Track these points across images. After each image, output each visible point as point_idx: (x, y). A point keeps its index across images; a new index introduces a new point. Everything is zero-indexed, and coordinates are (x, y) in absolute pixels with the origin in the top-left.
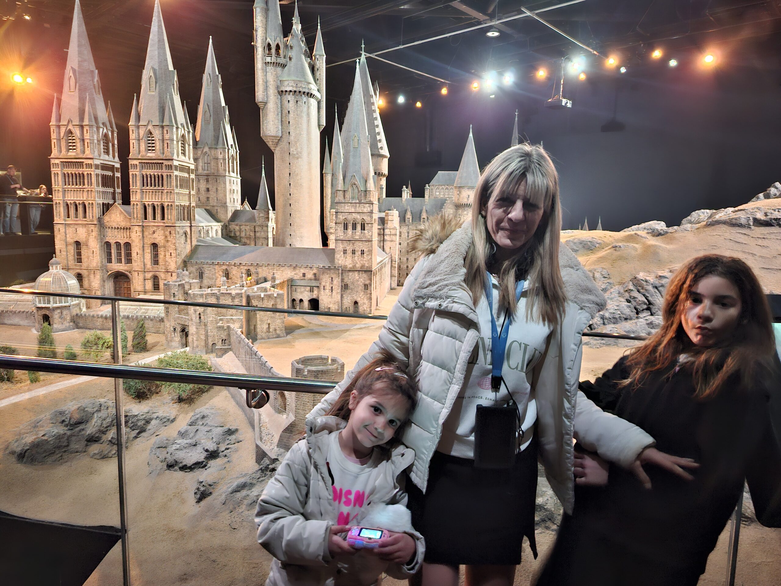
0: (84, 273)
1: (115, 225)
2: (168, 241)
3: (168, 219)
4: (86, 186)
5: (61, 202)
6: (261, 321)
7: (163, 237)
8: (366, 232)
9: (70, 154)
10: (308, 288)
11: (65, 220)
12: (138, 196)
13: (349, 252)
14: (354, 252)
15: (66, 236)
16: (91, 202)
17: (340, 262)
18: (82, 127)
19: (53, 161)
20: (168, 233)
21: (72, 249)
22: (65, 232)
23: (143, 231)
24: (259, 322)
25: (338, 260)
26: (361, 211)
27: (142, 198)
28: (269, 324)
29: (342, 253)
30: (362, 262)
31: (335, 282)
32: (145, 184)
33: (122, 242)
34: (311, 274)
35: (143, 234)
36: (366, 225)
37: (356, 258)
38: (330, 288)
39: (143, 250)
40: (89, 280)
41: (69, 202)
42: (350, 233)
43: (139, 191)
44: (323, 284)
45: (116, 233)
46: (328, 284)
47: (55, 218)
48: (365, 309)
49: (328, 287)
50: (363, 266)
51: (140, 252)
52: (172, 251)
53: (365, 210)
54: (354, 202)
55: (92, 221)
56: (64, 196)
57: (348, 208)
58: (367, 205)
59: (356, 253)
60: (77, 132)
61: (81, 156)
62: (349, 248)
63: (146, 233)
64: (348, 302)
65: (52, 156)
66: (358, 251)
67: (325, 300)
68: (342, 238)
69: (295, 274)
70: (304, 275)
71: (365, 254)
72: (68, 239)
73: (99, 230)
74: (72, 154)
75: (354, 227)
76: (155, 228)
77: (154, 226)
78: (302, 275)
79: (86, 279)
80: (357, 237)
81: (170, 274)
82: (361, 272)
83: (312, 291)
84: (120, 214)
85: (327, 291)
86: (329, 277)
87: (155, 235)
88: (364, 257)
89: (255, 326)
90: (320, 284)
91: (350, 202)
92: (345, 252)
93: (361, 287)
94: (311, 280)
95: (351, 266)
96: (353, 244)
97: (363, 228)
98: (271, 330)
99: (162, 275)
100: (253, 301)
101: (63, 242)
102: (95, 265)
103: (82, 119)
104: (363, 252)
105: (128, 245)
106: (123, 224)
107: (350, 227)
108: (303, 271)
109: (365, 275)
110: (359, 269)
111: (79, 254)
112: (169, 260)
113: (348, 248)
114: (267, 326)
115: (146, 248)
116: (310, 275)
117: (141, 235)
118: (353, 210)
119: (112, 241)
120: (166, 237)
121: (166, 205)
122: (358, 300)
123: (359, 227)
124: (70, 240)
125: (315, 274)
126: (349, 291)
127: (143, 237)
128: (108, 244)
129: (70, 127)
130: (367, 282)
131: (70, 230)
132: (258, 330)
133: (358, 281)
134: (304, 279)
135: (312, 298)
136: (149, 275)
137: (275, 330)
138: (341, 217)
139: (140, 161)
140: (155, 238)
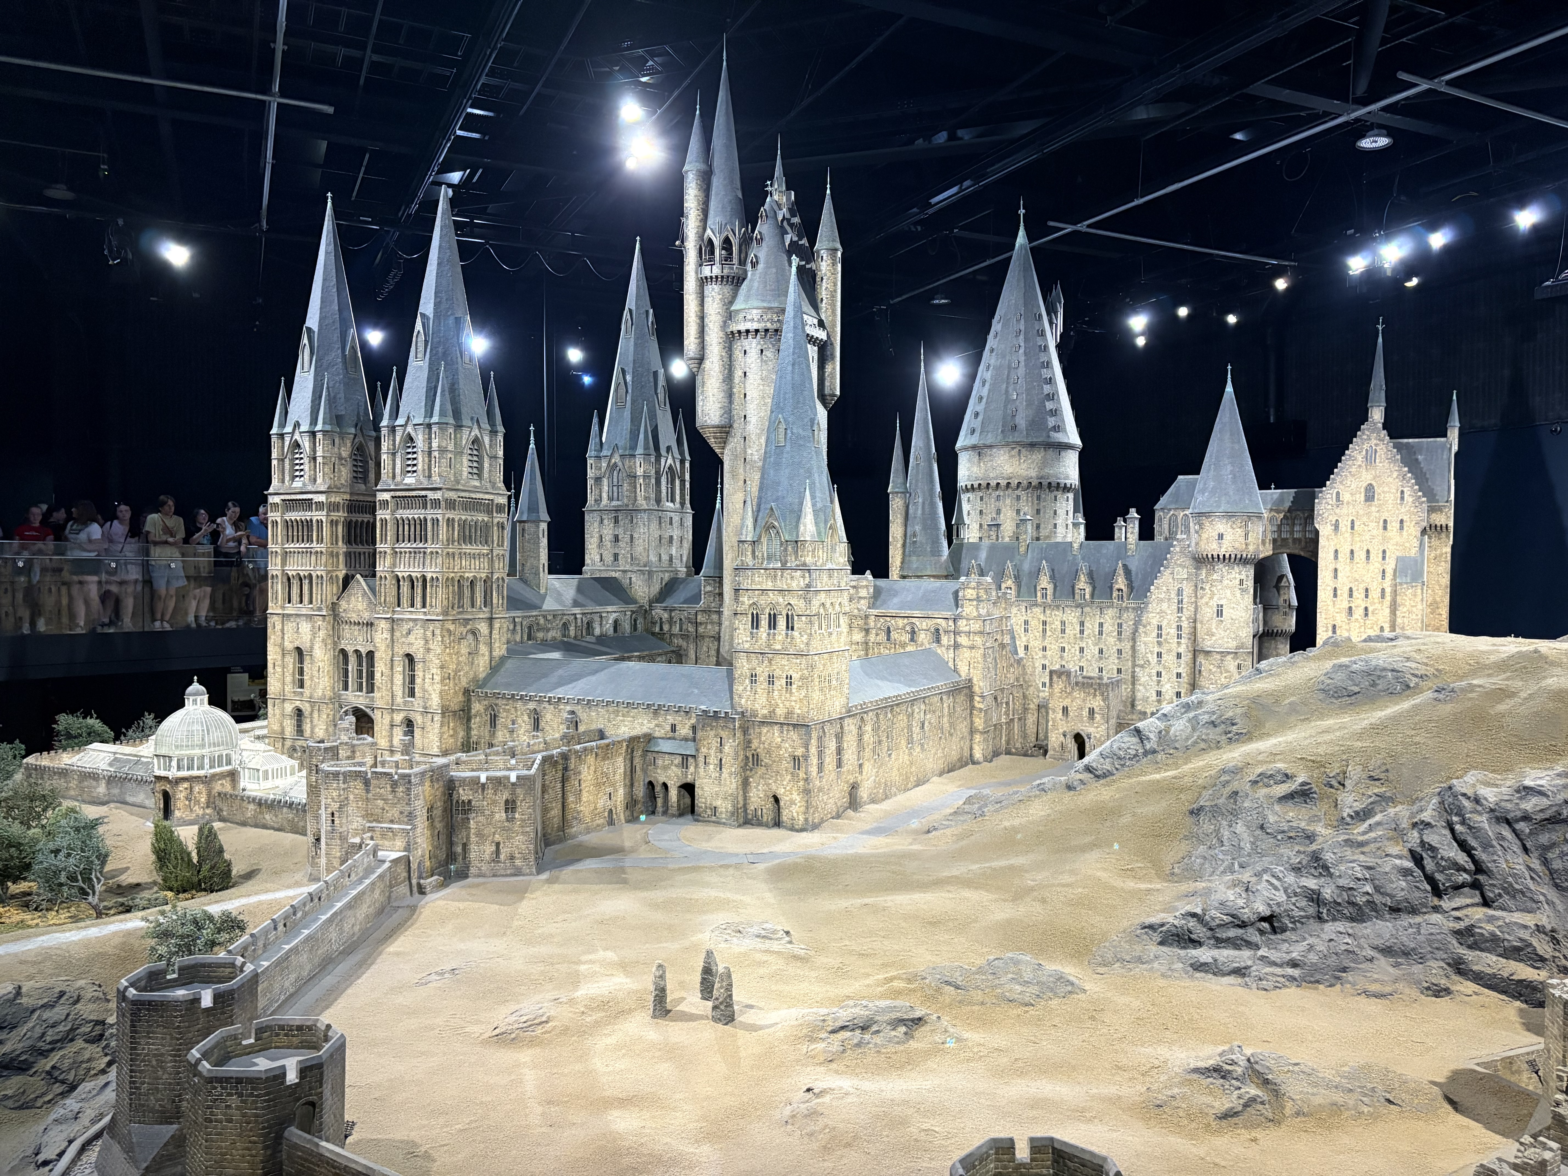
0: (306, 708)
1: (354, 617)
2: (428, 650)
3: (431, 606)
4: (314, 545)
5: (279, 574)
6: (479, 834)
7: (423, 642)
8: (796, 634)
9: (295, 485)
10: (678, 760)
11: (283, 608)
12: (388, 561)
13: (762, 678)
14: (771, 680)
15: (283, 638)
16: (319, 573)
17: (743, 701)
18: (313, 434)
19: (271, 500)
20: (429, 634)
21: (291, 661)
22: (282, 630)
23: (392, 630)
24: (473, 838)
25: (740, 697)
26: (785, 587)
27: (394, 565)
28: (498, 844)
29: (747, 681)
30: (787, 704)
31: (727, 749)
32: (401, 538)
33: (364, 651)
34: (687, 727)
35: (392, 635)
36: (796, 618)
37: (776, 693)
38: (718, 762)
39: (392, 668)
40: (311, 722)
41: (290, 573)
42: (765, 635)
43: (388, 551)
44: (704, 750)
45: (356, 633)
46: (712, 752)
47: (270, 604)
48: (795, 814)
49: (713, 760)
50: (789, 713)
51: (387, 672)
52: (434, 671)
53: (794, 585)
54: (771, 566)
55: (320, 609)
56: (284, 563)
57: (760, 580)
58: (799, 573)
59: (777, 683)
60: (306, 443)
61: (310, 488)
62: (762, 671)
63: (397, 634)
64: (758, 797)
65: (271, 490)
66: (779, 678)
67: (706, 789)
68: (747, 645)
69: (657, 725)
70: (673, 728)
71: (794, 686)
72: (286, 643)
73: (330, 628)
74: (298, 484)
75: (773, 623)
76: (411, 624)
77: (410, 620)
78: (668, 728)
79: (308, 720)
80: (778, 647)
81: (430, 715)
82: (785, 727)
83: (684, 764)
84: (363, 596)
85: (711, 767)
86: (716, 736)
87: (411, 638)
88: (791, 693)
89: (465, 845)
90: (697, 750)
91: (764, 566)
92: (753, 678)
93: (786, 764)
94: (686, 739)
95: (765, 712)
96: (770, 661)
97: (790, 627)
98: (502, 857)
99: (418, 719)
100: (461, 791)
101: (278, 650)
102: (320, 693)
103: (314, 422)
104: (789, 681)
105: (371, 654)
106: (366, 616)
107: (764, 622)
108: (670, 719)
109: (794, 735)
110: (782, 720)
111: (301, 672)
112: (430, 688)
113: (759, 670)
114: (494, 848)
115: (396, 663)
116: (684, 731)
117: (389, 637)
118: (769, 585)
119: (350, 649)
120: (427, 641)
121: (429, 576)
122: (780, 792)
123: (782, 623)
124: (289, 646)
125: (694, 728)
126: (761, 771)
127: (393, 641)
128: (343, 652)
129: (297, 436)
130: (800, 752)
131: (290, 626)
132: (472, 855)
133: (779, 747)
134: (674, 738)
135: (684, 781)
136: (399, 718)
137: (512, 858)
138: (746, 599)
139: (392, 494)
140: (410, 644)
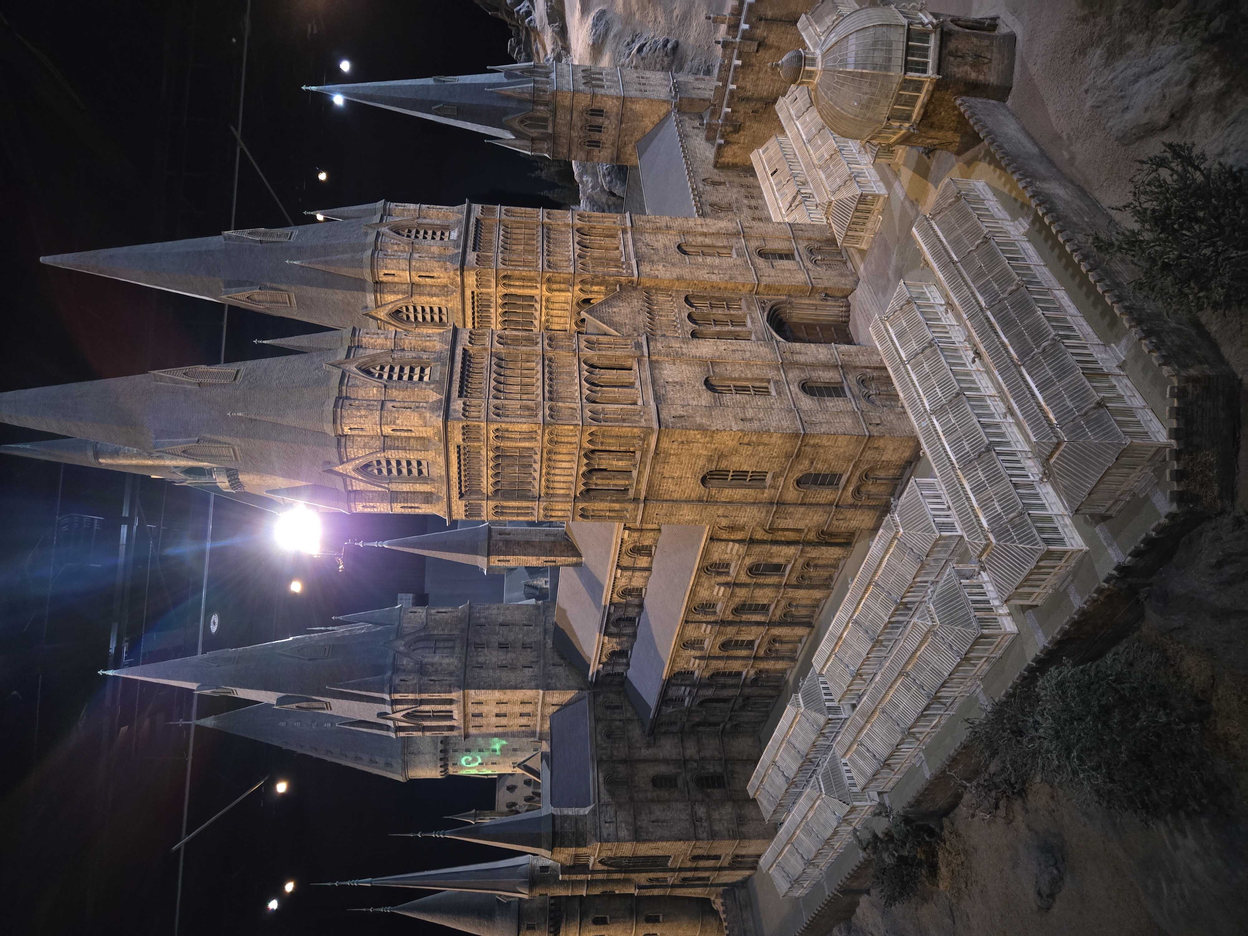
2: (668, 228)
40: (813, 366)
76: (640, 244)
87: (659, 245)
124: (705, 399)
131: (674, 395)
139: (469, 250)
140: (665, 247)
